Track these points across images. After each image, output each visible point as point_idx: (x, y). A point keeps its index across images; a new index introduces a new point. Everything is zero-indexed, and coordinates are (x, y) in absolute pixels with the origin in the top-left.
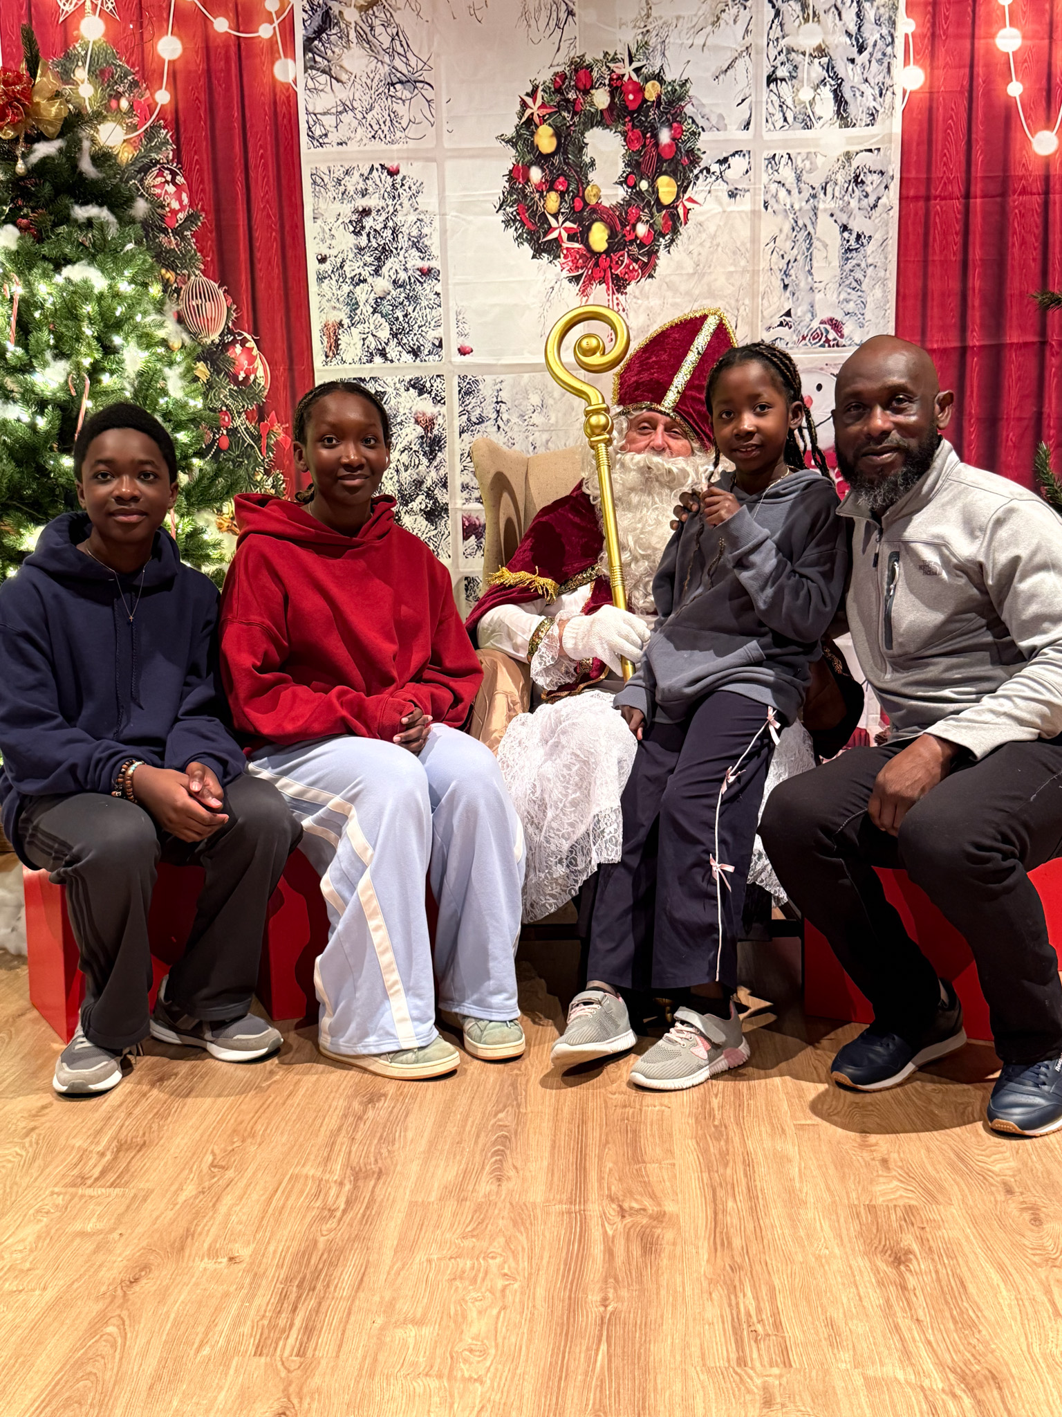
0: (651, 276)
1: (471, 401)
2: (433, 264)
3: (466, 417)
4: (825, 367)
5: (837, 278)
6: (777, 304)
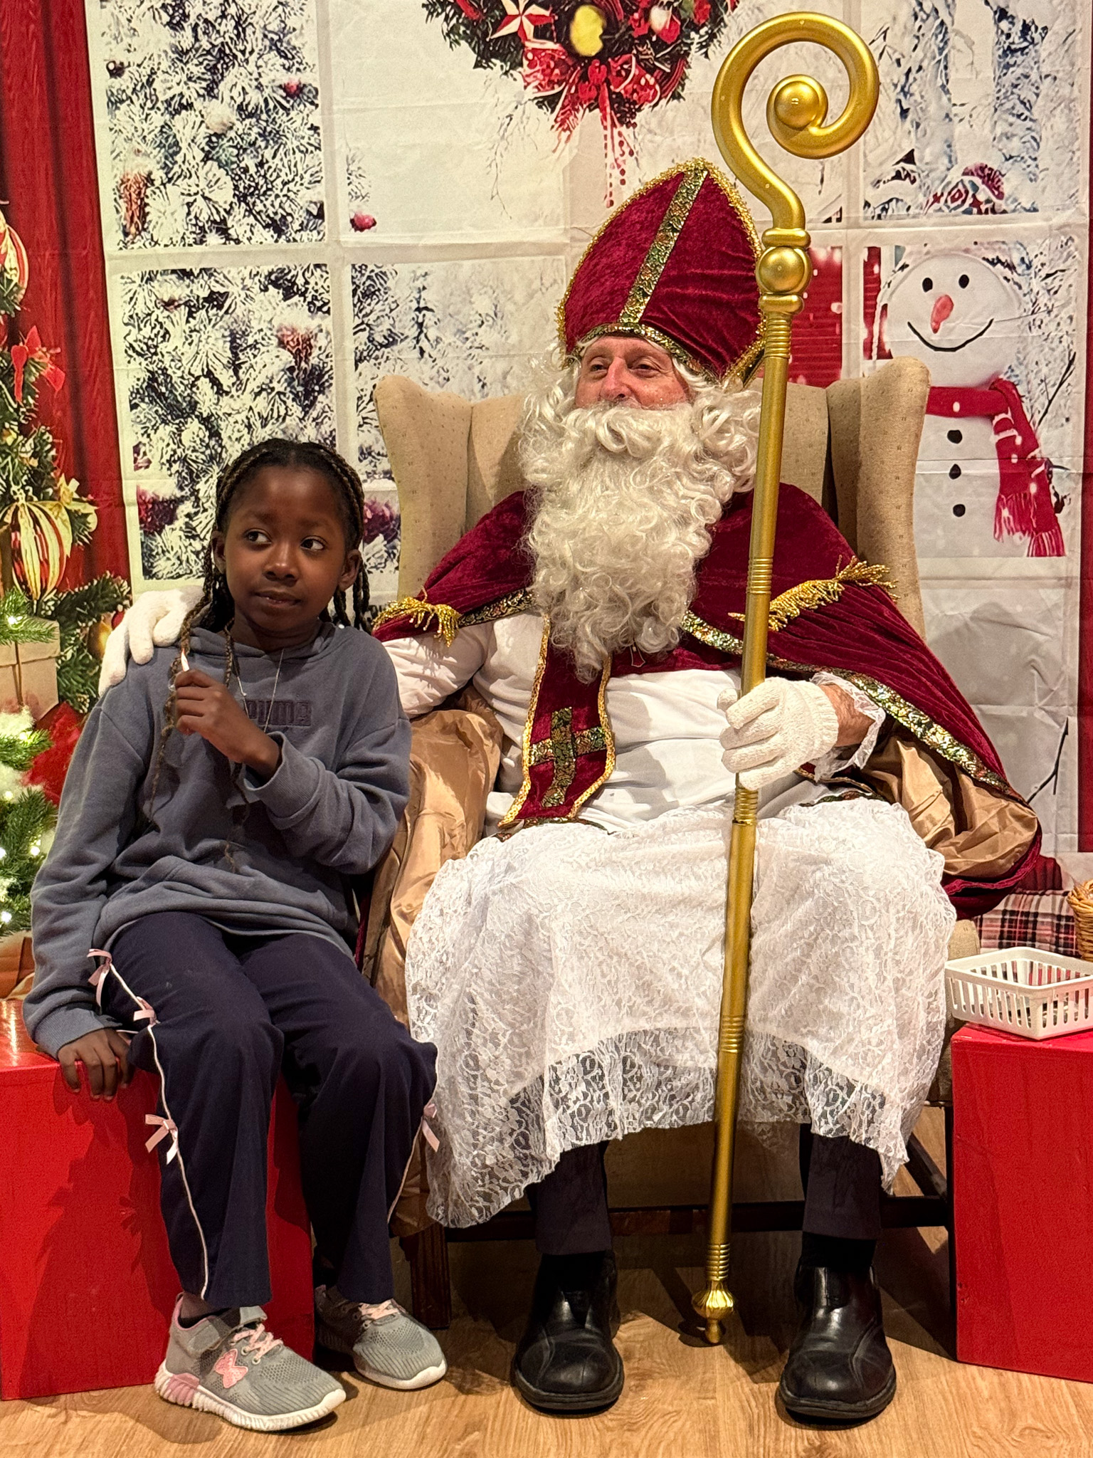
0: (677, 96)
1: (376, 307)
2: (306, 78)
3: (366, 334)
4: (974, 247)
5: (990, 99)
6: (891, 141)
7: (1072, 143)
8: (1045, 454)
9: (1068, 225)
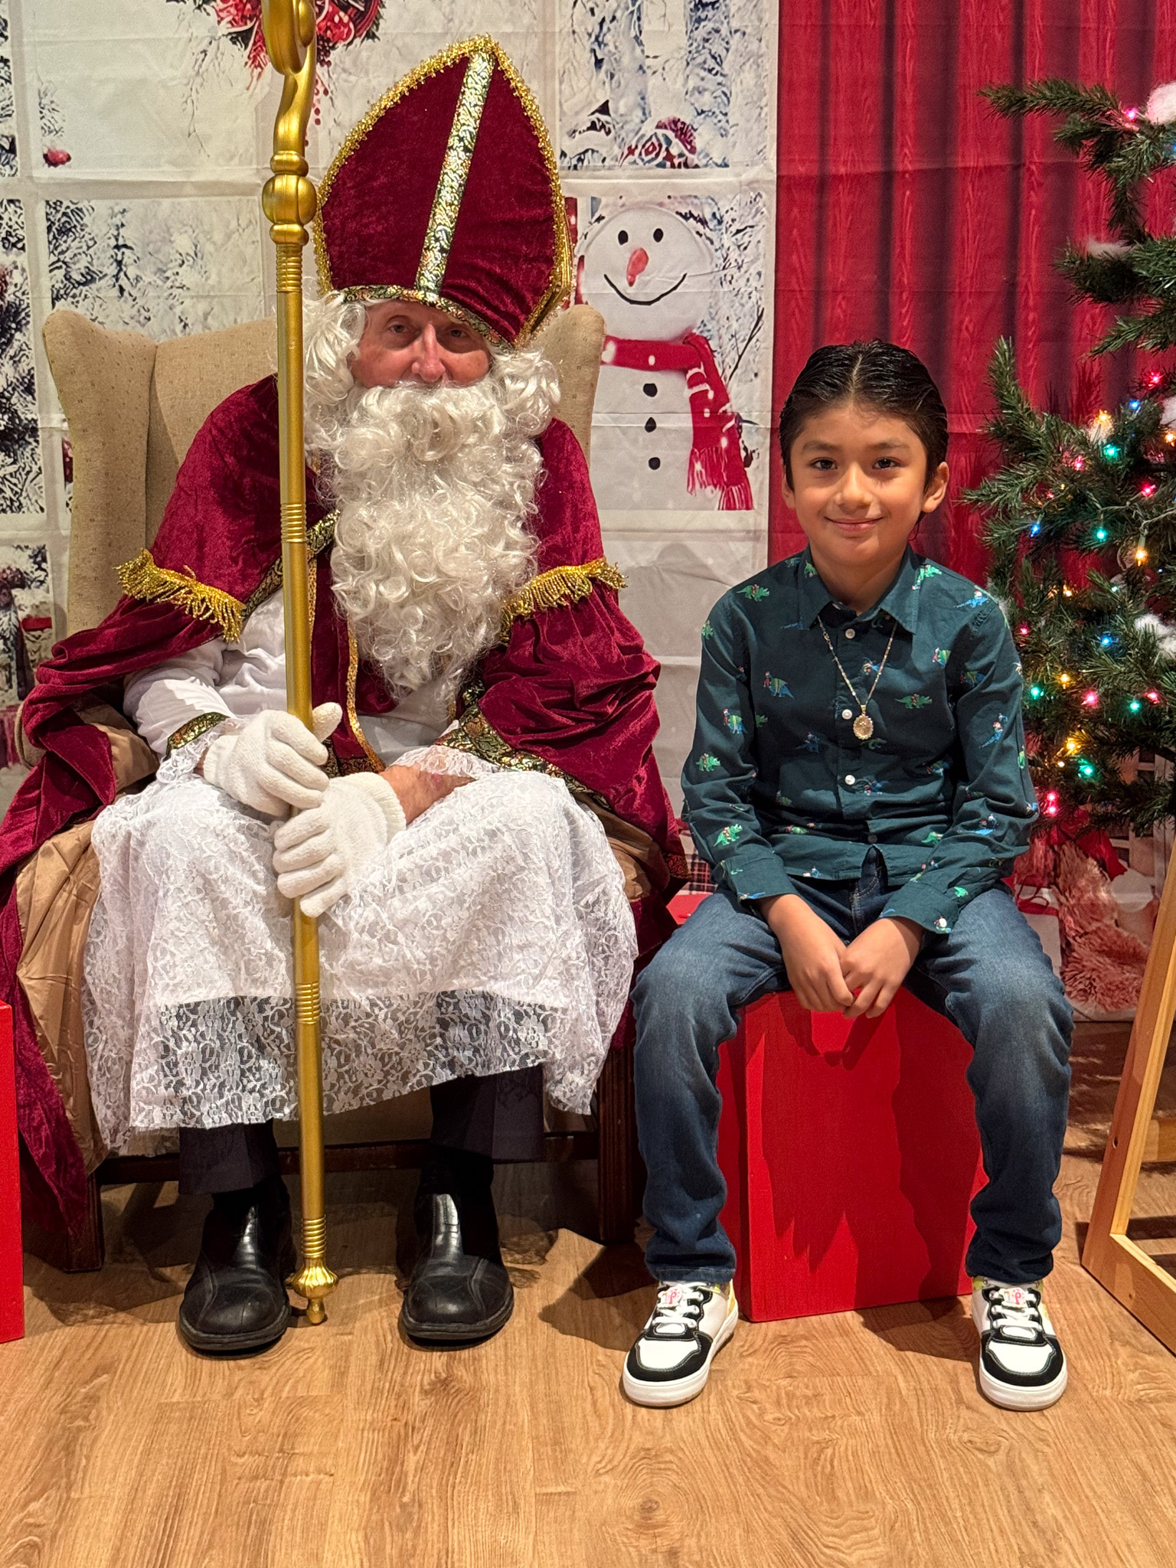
0: (371, 36)
1: (71, 244)
3: (62, 272)
4: (667, 201)
5: (683, 52)
6: (586, 91)
7: (760, 99)
8: (735, 409)
9: (757, 181)
